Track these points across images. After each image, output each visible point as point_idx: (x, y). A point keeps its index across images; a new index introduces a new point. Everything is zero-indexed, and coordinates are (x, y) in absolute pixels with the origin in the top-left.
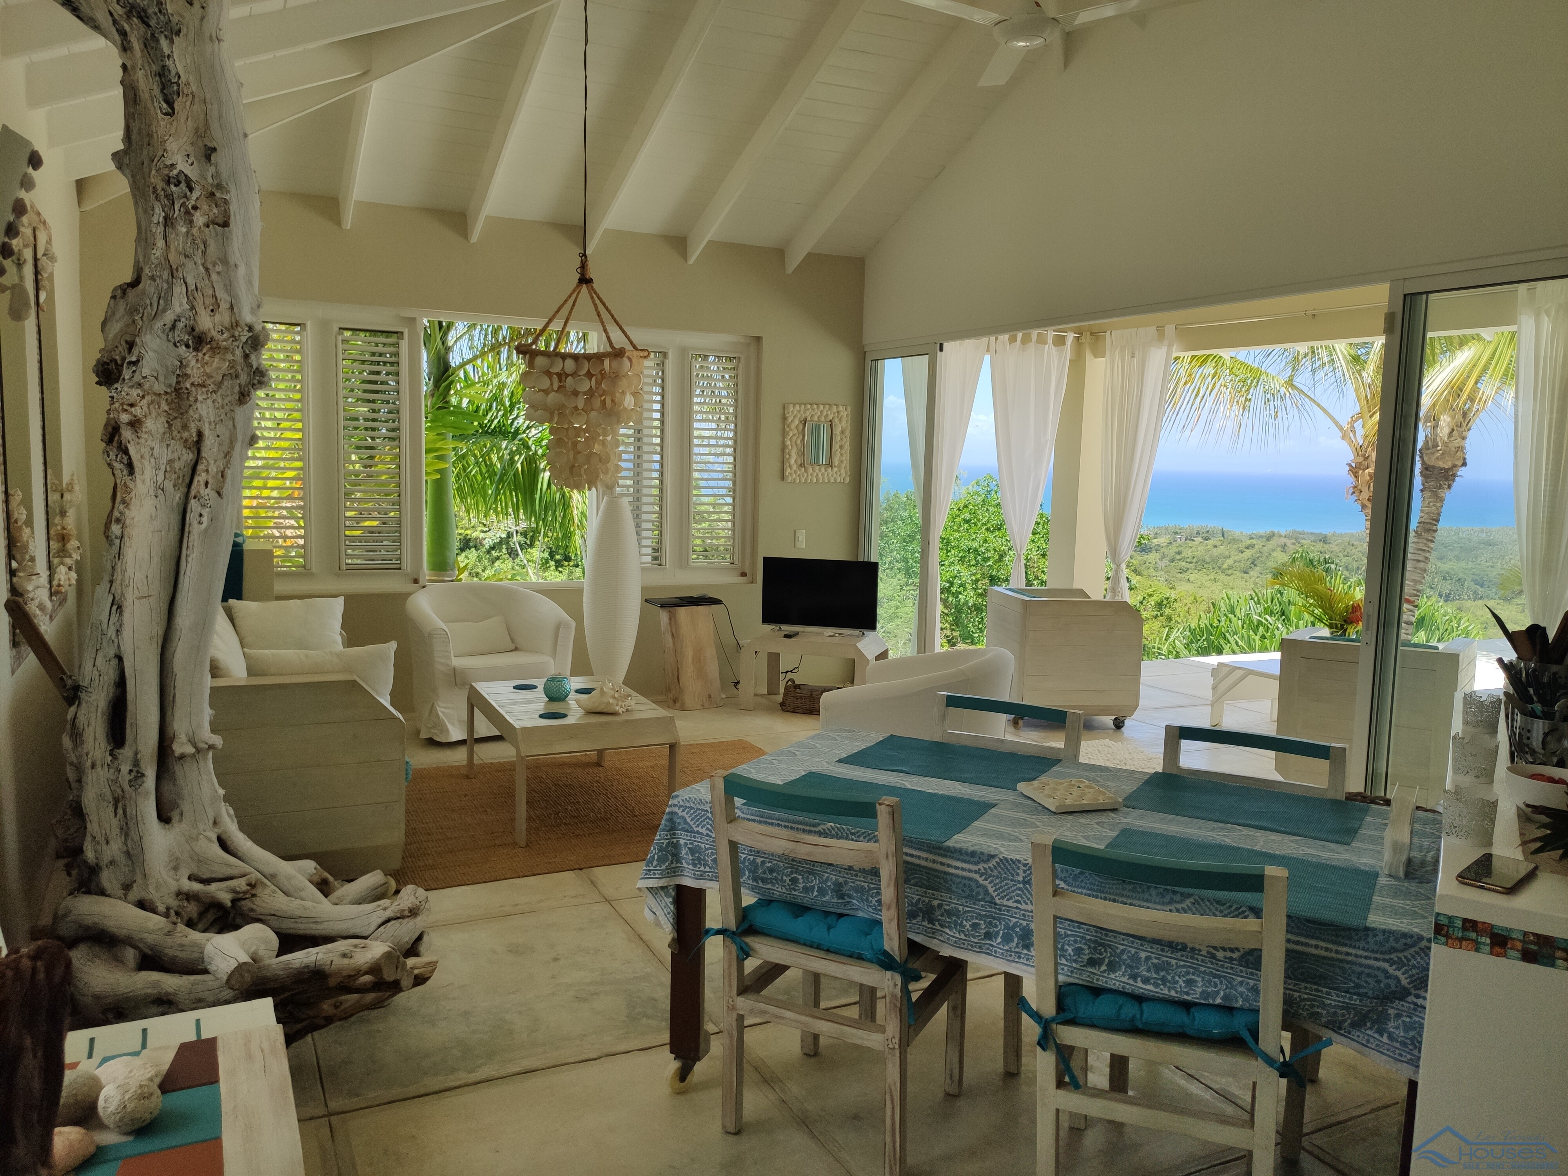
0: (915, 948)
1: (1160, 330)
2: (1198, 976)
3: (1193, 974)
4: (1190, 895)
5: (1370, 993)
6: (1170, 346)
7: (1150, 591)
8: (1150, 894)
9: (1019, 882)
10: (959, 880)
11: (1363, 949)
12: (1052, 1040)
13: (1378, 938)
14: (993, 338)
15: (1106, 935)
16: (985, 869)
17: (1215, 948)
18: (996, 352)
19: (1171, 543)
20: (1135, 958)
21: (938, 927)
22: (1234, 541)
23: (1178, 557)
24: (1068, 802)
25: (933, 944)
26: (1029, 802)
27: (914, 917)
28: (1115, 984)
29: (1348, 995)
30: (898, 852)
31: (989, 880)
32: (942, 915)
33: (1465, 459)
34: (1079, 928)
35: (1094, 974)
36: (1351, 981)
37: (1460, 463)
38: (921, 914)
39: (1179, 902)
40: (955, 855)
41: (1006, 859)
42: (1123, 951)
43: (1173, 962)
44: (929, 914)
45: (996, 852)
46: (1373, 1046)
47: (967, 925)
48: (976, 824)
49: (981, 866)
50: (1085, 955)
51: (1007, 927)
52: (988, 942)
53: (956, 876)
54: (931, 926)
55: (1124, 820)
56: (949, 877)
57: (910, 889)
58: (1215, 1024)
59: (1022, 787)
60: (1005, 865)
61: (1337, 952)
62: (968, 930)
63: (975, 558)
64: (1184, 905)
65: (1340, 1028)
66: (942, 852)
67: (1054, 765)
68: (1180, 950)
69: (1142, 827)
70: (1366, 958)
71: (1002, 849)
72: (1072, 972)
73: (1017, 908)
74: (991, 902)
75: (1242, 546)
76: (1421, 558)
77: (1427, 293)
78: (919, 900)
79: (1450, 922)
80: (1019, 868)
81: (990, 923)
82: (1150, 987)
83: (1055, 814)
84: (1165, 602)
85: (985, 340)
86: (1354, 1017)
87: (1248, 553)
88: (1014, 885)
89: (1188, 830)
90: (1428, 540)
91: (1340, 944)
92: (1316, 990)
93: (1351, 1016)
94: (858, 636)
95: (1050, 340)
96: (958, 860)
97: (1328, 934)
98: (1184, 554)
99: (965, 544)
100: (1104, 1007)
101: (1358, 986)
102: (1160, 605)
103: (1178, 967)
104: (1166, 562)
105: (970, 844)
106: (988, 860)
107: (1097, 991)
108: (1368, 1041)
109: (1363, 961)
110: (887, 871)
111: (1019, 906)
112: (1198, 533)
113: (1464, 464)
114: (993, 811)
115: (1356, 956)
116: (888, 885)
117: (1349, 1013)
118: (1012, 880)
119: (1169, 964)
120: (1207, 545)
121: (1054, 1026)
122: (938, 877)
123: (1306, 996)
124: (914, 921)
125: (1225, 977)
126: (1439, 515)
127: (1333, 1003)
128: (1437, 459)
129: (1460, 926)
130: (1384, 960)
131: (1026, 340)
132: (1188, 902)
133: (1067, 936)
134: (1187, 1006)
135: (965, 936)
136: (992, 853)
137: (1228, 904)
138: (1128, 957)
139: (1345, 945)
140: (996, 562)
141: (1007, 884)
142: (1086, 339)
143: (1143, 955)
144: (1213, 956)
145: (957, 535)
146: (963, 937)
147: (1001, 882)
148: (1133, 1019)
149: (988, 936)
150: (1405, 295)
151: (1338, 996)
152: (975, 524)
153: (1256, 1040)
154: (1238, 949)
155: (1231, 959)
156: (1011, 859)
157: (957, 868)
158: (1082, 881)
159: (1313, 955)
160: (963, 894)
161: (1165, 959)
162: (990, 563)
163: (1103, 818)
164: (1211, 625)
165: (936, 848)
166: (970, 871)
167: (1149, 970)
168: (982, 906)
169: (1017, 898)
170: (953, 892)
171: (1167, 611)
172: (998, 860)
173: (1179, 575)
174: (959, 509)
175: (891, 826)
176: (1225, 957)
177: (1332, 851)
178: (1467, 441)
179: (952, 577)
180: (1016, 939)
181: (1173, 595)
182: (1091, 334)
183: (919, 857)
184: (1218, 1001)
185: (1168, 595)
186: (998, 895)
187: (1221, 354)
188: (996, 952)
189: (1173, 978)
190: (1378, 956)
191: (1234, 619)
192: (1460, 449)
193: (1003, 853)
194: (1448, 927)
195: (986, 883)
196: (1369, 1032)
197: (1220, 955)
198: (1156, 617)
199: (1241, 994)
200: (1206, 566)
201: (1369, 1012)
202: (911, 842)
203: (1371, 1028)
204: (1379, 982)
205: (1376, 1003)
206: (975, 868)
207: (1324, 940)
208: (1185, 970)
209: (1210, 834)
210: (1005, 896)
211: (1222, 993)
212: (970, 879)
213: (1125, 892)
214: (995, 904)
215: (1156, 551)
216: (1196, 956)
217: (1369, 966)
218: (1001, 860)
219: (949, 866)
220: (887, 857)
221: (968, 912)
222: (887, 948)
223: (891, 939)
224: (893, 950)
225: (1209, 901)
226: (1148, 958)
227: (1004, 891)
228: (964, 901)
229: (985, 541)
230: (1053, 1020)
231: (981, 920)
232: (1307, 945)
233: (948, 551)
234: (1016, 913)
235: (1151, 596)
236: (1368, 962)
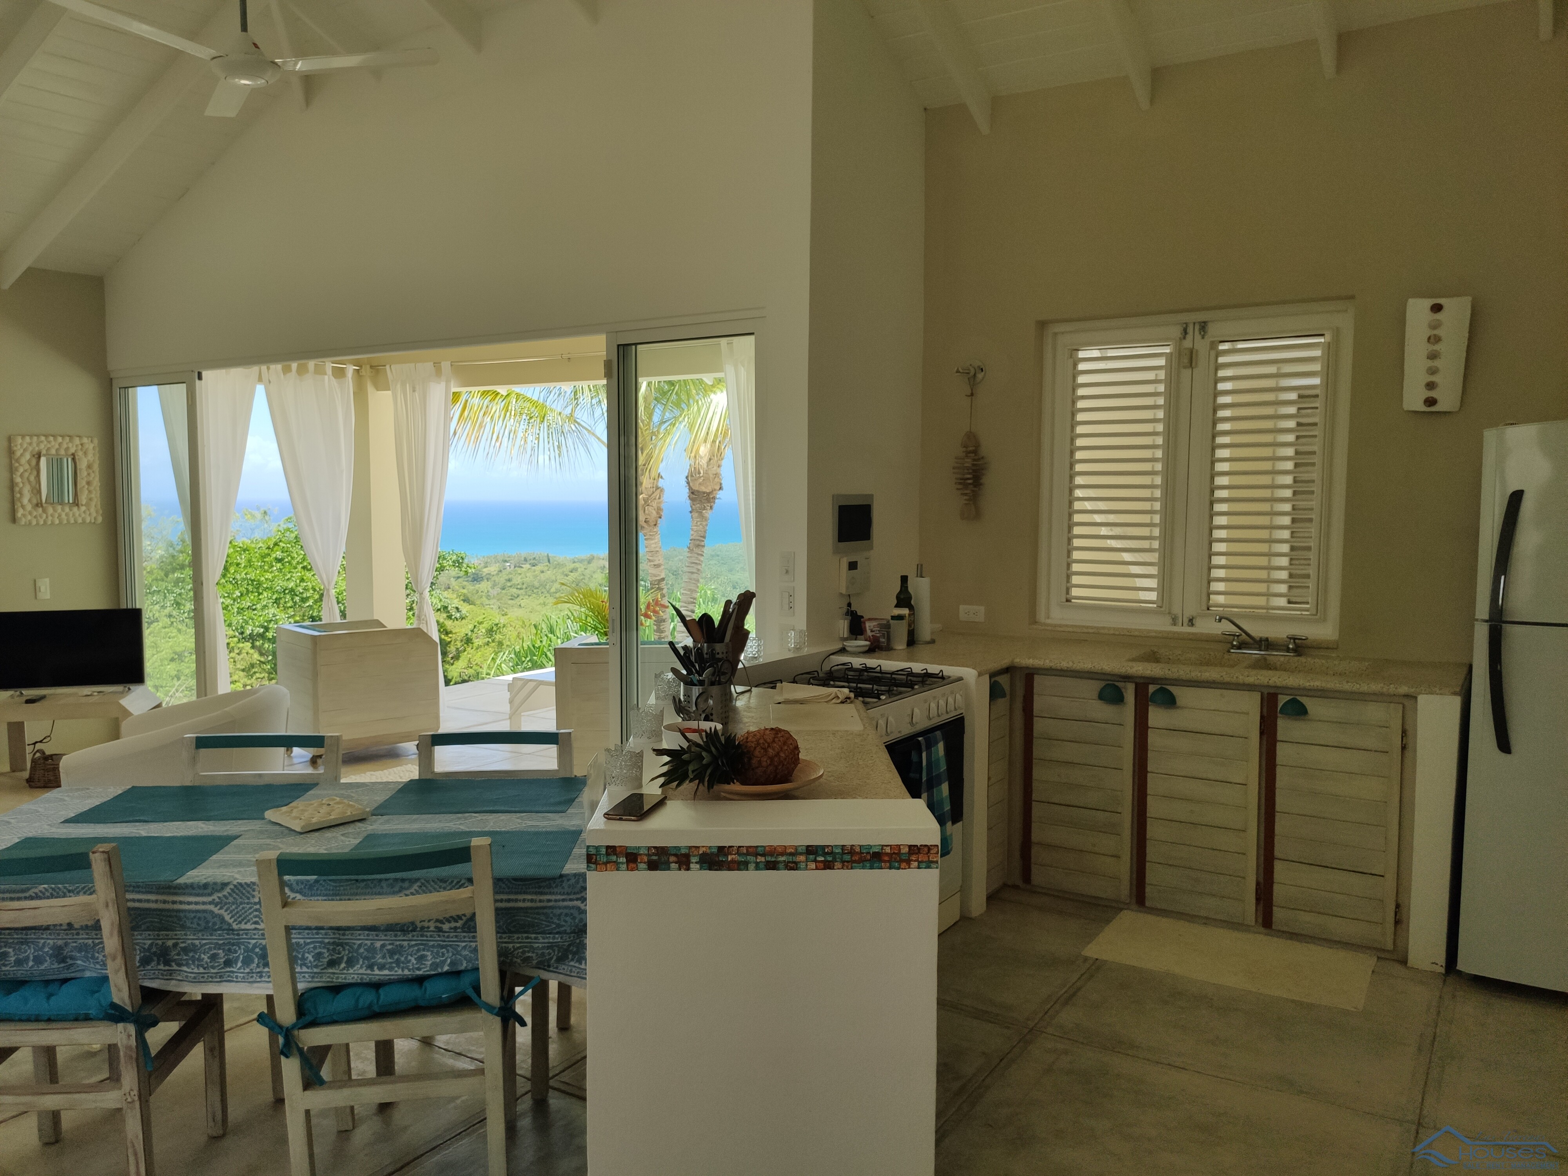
0: (150, 996)
1: (437, 365)
2: (428, 951)
3: (424, 950)
4: (417, 880)
5: (568, 931)
6: (448, 382)
7: (480, 619)
8: (382, 888)
9: (255, 904)
10: (193, 915)
11: (560, 894)
12: (294, 1047)
13: (571, 882)
14: (264, 368)
15: (344, 935)
16: (219, 898)
17: (441, 922)
18: (270, 382)
19: (501, 571)
20: (372, 950)
21: (175, 967)
22: (559, 565)
23: (509, 584)
24: (314, 820)
25: (172, 986)
26: (277, 828)
27: (148, 963)
28: (353, 978)
29: (551, 936)
30: (119, 901)
31: (225, 908)
32: (178, 954)
33: (721, 484)
34: (317, 934)
35: (334, 973)
36: (553, 923)
37: (718, 487)
38: (155, 958)
39: (407, 889)
40: (187, 891)
41: (240, 884)
42: (360, 946)
43: (405, 943)
44: (163, 956)
45: (232, 879)
46: (575, 974)
47: (205, 958)
48: (214, 857)
49: (215, 897)
50: (325, 958)
51: (247, 950)
52: (228, 969)
53: (190, 911)
54: (167, 968)
55: (371, 827)
56: (182, 915)
57: (141, 935)
58: (441, 990)
59: (270, 814)
60: (239, 890)
61: (540, 901)
62: (207, 963)
63: (292, 599)
64: (412, 890)
65: (549, 966)
66: (172, 891)
67: (310, 789)
68: (412, 931)
69: (385, 830)
70: (563, 900)
71: (237, 876)
72: (313, 977)
73: (256, 929)
74: (229, 930)
75: (566, 570)
76: (695, 571)
77: (636, 344)
78: (151, 945)
79: (597, 851)
80: (254, 890)
81: (229, 950)
82: (386, 972)
83: (301, 833)
84: (495, 629)
85: (255, 369)
86: (558, 953)
87: (573, 576)
88: (250, 908)
89: (428, 826)
90: (698, 554)
91: (542, 893)
92: (527, 938)
93: (556, 953)
94: (122, 693)
95: (329, 371)
96: (191, 895)
97: (532, 888)
98: (514, 581)
99: (279, 584)
100: (344, 1002)
101: (559, 926)
102: (490, 632)
103: (410, 946)
104: (497, 590)
105: (204, 877)
106: (222, 889)
107: (336, 989)
108: (571, 971)
109: (561, 904)
110: (108, 920)
111: (258, 926)
112: (525, 560)
113: (721, 488)
114: (235, 842)
115: (556, 901)
116: (111, 934)
117: (554, 951)
118: (248, 904)
119: (401, 946)
120: (534, 571)
121: (296, 1032)
122: (171, 916)
123: (518, 945)
124: (149, 967)
125: (450, 946)
126: (705, 532)
127: (540, 945)
128: (700, 484)
129: (604, 853)
130: (577, 899)
131: (302, 371)
132: (415, 887)
133: (306, 944)
134: (420, 980)
135: (205, 969)
136: (226, 881)
137: (450, 881)
138: (365, 949)
139: (546, 894)
140: (316, 601)
141: (243, 908)
142: (366, 371)
143: (378, 944)
144: (440, 930)
145: (269, 576)
146: (202, 970)
147: (237, 908)
148: (370, 1006)
149: (228, 963)
150: (618, 346)
151: (544, 938)
152: (289, 562)
153: (479, 995)
154: (459, 917)
155: (455, 928)
156: (246, 883)
157: (189, 903)
158: (317, 889)
159: (521, 908)
160: (199, 928)
161: (398, 943)
162: (310, 602)
163: (350, 829)
164: (534, 646)
165: (166, 888)
166: (204, 903)
167: (384, 957)
168: (220, 935)
169: (255, 920)
170: (189, 928)
171: (498, 637)
172: (232, 887)
173: (510, 602)
174: (268, 548)
175: (109, 874)
176: (451, 928)
177: (549, 820)
178: (722, 468)
179: (267, 621)
180: (256, 960)
181: (503, 620)
182: (371, 367)
183: (148, 901)
184: (446, 968)
185: (497, 622)
186: (235, 921)
187: (499, 391)
188: (237, 977)
189: (406, 958)
190: (571, 897)
191: (553, 638)
192: (717, 475)
193: (236, 879)
194: (596, 855)
195: (222, 912)
196: (572, 963)
197: (446, 927)
198: (488, 644)
199: (465, 957)
200: (535, 591)
201: (569, 945)
202: (138, 887)
203: (572, 960)
204: (574, 918)
205: (574, 937)
206: (210, 899)
207: (529, 893)
208: (416, 948)
209: (447, 825)
210: (243, 920)
211: (449, 961)
212: (205, 911)
213: (359, 891)
214: (233, 930)
215: (488, 580)
216: (425, 933)
217: (566, 907)
218: (235, 886)
219: (181, 903)
220: (107, 906)
221: (205, 944)
222: (116, 1000)
223: (119, 990)
224: (124, 1002)
225: (433, 881)
226: (383, 946)
227: (240, 916)
228: (200, 934)
229: (302, 580)
230: (294, 1026)
231: (219, 949)
232: (516, 900)
233: (260, 594)
234: (255, 934)
235: (481, 623)
236: (565, 903)
